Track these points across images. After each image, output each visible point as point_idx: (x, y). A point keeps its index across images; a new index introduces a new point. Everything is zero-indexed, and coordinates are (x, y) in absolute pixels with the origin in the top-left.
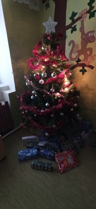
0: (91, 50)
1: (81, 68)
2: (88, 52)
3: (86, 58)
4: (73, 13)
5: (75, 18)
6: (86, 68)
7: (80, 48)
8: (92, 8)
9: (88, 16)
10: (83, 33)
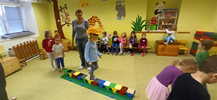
0: (69, 18)
3: (68, 21)
4: (60, 6)
5: (62, 8)
7: (65, 18)
8: (66, 7)
9: (65, 8)
10: (65, 13)
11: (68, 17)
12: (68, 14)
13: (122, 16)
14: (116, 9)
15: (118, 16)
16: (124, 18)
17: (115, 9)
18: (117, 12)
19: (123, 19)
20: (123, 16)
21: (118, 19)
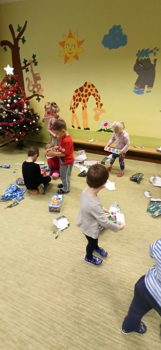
0: (40, 85)
1: (36, 97)
2: (39, 87)
3: (38, 91)
4: (25, 60)
5: (27, 63)
6: (40, 97)
7: (34, 83)
8: (35, 60)
9: (34, 64)
10: (33, 74)
11: (38, 82)
12: (39, 77)
13: (146, 86)
14: (137, 69)
15: (138, 86)
16: (149, 90)
17: (133, 68)
18: (138, 76)
19: (147, 92)
20: (148, 87)
21: (137, 93)
